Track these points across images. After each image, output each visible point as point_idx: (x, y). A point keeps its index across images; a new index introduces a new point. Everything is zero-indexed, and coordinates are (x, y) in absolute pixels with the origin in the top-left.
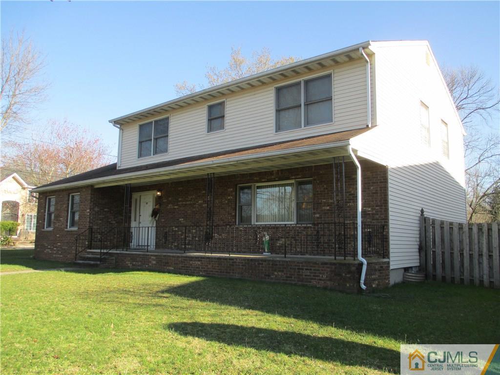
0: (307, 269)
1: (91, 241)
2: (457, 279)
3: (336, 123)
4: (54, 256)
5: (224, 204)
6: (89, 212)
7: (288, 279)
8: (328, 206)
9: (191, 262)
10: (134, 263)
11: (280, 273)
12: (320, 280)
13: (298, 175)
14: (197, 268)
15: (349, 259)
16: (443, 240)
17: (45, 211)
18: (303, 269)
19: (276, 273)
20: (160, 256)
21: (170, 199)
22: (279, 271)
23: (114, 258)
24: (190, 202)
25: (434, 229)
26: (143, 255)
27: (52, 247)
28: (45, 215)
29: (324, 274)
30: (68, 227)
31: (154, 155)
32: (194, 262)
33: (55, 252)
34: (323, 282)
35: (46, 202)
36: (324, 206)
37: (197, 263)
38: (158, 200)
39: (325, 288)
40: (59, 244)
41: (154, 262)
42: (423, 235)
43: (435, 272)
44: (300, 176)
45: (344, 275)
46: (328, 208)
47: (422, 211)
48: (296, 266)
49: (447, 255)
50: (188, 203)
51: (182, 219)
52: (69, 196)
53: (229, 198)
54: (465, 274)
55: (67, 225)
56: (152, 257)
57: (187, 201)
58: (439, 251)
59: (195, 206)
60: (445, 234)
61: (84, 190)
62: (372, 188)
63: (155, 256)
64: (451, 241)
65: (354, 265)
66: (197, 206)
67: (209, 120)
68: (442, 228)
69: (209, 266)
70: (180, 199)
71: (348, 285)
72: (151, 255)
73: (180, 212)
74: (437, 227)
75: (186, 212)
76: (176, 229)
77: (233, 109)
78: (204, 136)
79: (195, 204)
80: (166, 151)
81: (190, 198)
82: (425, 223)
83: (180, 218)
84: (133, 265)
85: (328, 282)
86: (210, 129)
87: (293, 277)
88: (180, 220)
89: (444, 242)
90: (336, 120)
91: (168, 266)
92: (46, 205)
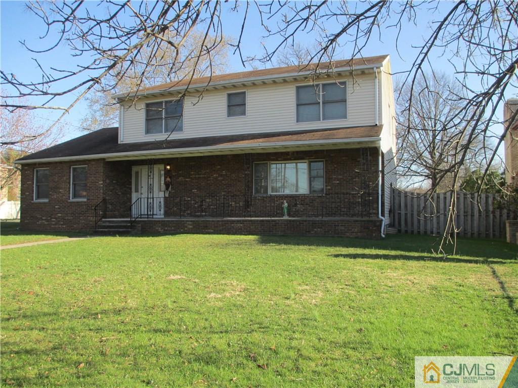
0: (342, 226)
1: (105, 211)
2: (415, 232)
3: (350, 120)
4: (53, 226)
5: (241, 178)
6: (102, 184)
7: (326, 233)
8: (338, 180)
9: (233, 225)
10: (166, 228)
11: (319, 230)
12: (353, 232)
13: (312, 156)
14: (239, 229)
15: (374, 218)
16: (406, 206)
17: (33, 183)
18: (338, 226)
19: (315, 230)
20: (197, 221)
21: (180, 172)
22: (318, 228)
23: (140, 225)
24: (204, 176)
25: (400, 198)
26: (177, 221)
27: (49, 218)
28: (33, 187)
29: (355, 228)
30: (71, 198)
31: (165, 132)
32: (236, 225)
33: (53, 223)
34: (355, 234)
35: (34, 173)
36: (334, 180)
37: (238, 225)
38: (167, 173)
39: (356, 238)
40: (60, 215)
41: (191, 227)
42: (392, 202)
43: (400, 227)
44: (313, 158)
45: (371, 228)
46: (338, 182)
47: (391, 185)
48: (332, 223)
49: (409, 215)
50: (202, 176)
51: (196, 190)
52: (70, 168)
53: (246, 172)
54: (421, 228)
55: (70, 197)
56: (188, 223)
57: (200, 174)
58: (403, 212)
59: (209, 179)
60: (408, 201)
61: (93, 163)
62: (373, 168)
63: (191, 221)
64: (412, 206)
65: (378, 221)
66: (212, 179)
67: (228, 106)
68: (406, 197)
69: (252, 228)
70: (192, 173)
71: (374, 235)
72: (187, 221)
73: (193, 184)
74: (402, 196)
75: (200, 184)
76: (189, 199)
77: (253, 99)
78: (224, 119)
79: (209, 177)
80: (180, 129)
81: (203, 172)
82: (394, 193)
83: (193, 189)
84: (165, 230)
85: (359, 234)
86: (230, 114)
87: (330, 232)
88: (193, 191)
89: (407, 207)
90: (350, 117)
91: (207, 229)
92: (33, 176)
